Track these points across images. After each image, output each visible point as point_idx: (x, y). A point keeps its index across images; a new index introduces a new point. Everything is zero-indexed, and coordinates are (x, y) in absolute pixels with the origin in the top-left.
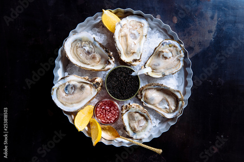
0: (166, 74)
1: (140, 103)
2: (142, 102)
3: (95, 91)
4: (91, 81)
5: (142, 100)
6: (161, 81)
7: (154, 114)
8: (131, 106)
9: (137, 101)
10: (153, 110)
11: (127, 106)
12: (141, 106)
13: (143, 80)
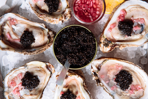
0: (23, 67)
1: (49, 26)
2: (46, 27)
3: (106, 35)
4: (116, 45)
5: (47, 30)
6: (28, 58)
7: (29, 15)
8: (60, 20)
9: (53, 27)
10: (32, 20)
11: (65, 18)
12: (48, 22)
13: (51, 54)
